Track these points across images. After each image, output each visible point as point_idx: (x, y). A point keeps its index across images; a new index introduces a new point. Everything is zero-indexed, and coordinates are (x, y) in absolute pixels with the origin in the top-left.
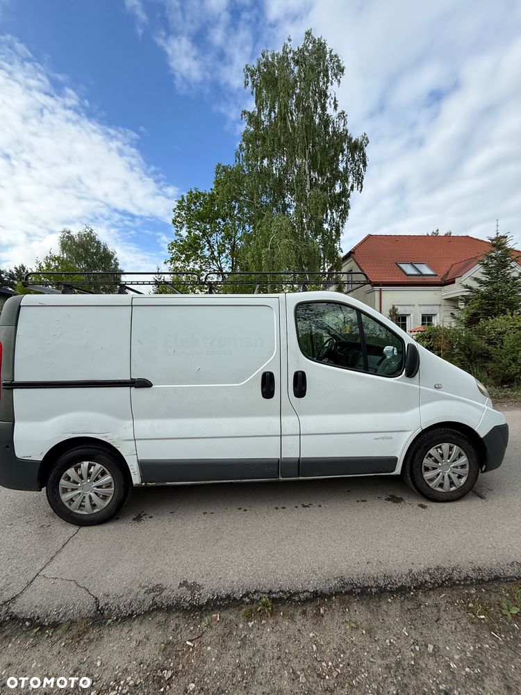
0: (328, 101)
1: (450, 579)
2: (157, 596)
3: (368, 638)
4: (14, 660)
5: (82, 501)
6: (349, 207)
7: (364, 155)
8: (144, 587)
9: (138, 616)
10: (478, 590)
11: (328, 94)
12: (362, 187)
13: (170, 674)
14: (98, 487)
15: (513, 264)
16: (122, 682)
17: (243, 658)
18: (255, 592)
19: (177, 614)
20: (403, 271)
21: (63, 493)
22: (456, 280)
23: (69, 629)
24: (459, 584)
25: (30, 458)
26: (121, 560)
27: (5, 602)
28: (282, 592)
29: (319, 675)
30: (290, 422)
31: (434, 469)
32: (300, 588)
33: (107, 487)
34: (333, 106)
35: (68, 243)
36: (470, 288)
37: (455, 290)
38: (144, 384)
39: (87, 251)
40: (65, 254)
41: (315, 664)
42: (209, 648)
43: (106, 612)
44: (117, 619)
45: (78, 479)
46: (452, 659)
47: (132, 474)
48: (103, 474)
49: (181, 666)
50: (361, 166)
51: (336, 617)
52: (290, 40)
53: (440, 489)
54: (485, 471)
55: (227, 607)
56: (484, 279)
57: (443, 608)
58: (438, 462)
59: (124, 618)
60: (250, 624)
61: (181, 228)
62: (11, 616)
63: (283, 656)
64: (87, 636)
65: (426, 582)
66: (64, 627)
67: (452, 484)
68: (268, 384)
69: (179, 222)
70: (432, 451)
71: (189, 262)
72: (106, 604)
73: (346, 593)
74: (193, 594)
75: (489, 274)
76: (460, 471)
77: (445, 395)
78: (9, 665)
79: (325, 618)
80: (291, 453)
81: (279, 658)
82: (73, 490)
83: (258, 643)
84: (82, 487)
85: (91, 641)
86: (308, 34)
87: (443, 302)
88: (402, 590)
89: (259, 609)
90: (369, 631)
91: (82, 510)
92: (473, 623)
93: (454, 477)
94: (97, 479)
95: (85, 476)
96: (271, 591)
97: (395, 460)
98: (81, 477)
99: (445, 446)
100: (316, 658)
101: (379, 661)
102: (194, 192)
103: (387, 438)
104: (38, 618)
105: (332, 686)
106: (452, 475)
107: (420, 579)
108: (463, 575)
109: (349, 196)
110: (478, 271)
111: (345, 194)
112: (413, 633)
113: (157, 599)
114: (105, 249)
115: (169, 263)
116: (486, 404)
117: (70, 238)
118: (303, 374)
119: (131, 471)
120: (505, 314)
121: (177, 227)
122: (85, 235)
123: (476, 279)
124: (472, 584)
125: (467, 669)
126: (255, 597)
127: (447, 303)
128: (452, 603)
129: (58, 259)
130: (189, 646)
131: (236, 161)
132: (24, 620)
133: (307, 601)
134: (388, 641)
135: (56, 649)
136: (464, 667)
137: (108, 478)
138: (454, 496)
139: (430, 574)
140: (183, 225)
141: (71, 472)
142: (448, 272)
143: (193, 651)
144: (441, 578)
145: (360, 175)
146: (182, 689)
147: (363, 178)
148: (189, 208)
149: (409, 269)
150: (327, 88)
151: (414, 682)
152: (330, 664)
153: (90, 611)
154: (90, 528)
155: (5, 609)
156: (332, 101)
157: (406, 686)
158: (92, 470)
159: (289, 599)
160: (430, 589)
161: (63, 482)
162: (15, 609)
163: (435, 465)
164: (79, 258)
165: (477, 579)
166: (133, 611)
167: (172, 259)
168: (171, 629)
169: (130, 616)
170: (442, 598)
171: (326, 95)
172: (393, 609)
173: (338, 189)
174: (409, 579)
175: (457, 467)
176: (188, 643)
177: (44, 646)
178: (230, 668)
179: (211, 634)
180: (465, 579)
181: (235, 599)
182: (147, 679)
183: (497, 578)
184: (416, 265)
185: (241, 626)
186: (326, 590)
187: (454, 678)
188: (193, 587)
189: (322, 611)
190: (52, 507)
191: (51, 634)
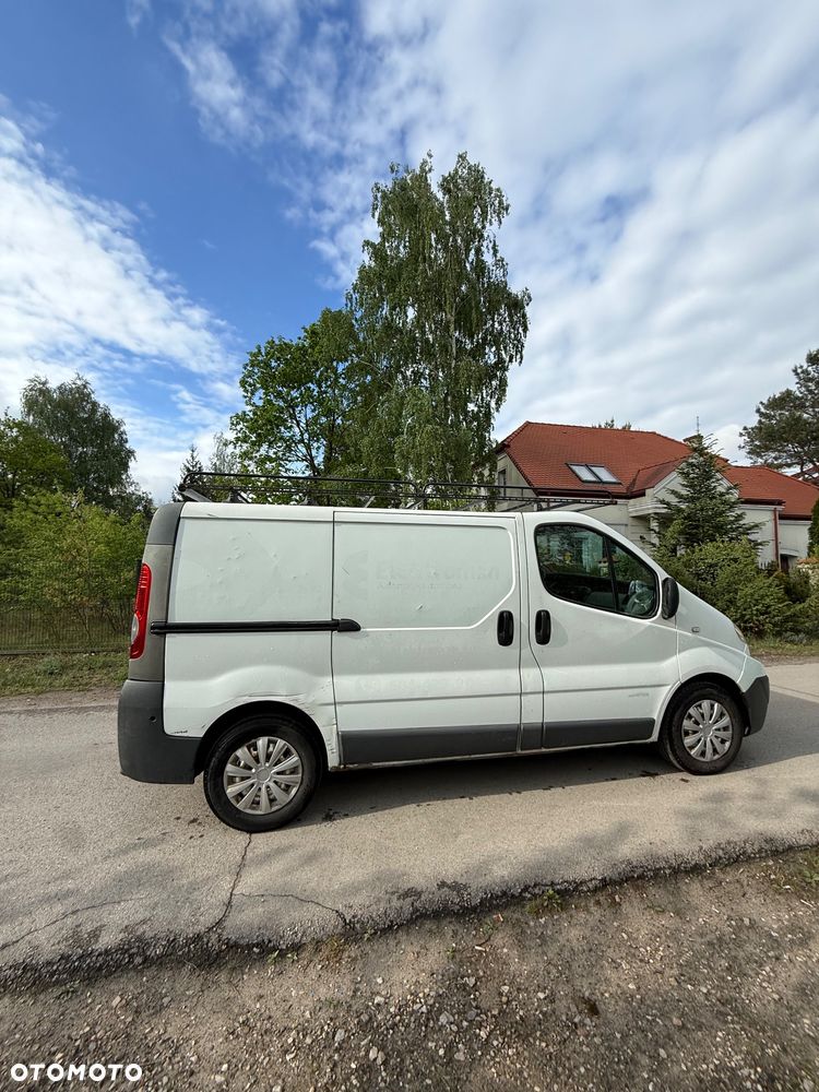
0: (485, 244)
1: (744, 852)
2: (416, 901)
3: (678, 920)
4: (261, 992)
5: (257, 796)
6: (506, 385)
7: (524, 316)
8: (393, 893)
9: (400, 926)
10: (776, 862)
11: (486, 235)
12: (521, 358)
13: (473, 980)
14: (278, 773)
15: (718, 476)
16: (421, 995)
17: (550, 955)
18: (535, 885)
19: (448, 919)
20: (578, 476)
21: (229, 784)
22: (648, 492)
23: (317, 950)
24: (754, 858)
25: (185, 735)
26: (339, 867)
27: (210, 929)
28: (567, 882)
29: (641, 961)
30: (531, 676)
31: (695, 732)
32: (586, 876)
33: (292, 773)
34: (491, 251)
35: (38, 398)
36: (668, 504)
37: (647, 505)
38: (350, 627)
39: (73, 415)
40: (31, 417)
41: (633, 951)
42: (505, 950)
43: (358, 926)
44: (375, 933)
45: (251, 762)
46: (772, 928)
47: (329, 753)
48: (287, 754)
49: (481, 974)
50: (521, 330)
51: (635, 904)
52: (430, 156)
53: (702, 759)
54: (748, 735)
55: (506, 906)
56: (684, 492)
57: (745, 883)
58: (698, 724)
59: (384, 931)
60: (542, 921)
61: (253, 394)
62: (227, 944)
63: (594, 947)
64: (346, 954)
65: (720, 858)
66: (310, 948)
67: (715, 751)
68: (505, 628)
69: (250, 385)
70: (692, 711)
71: (260, 446)
72: (354, 917)
73: (639, 877)
74: (460, 895)
75: (690, 487)
76: (722, 734)
77: (703, 641)
78: (261, 997)
79: (624, 906)
80: (532, 717)
81: (590, 950)
82: (243, 779)
83: (560, 939)
84: (257, 773)
85: (354, 960)
86: (462, 157)
87: (630, 521)
88: (696, 870)
89: (545, 904)
90: (677, 913)
91: (254, 809)
92: (780, 894)
93: (717, 742)
94: (279, 762)
95: (262, 758)
96: (552, 883)
97: (651, 722)
98: (257, 759)
99: (706, 704)
100: (631, 946)
101: (699, 940)
102: (277, 342)
103: (644, 695)
104: (270, 941)
105: (660, 969)
106: (715, 740)
107: (714, 855)
108: (756, 847)
109: (506, 369)
110: (674, 481)
111: (501, 365)
112: (724, 911)
113: (417, 904)
114: (106, 416)
115: (231, 446)
116: (743, 650)
117: (45, 392)
118: (547, 613)
119: (328, 748)
120: (715, 540)
121: (246, 391)
122: (71, 389)
123: (674, 492)
124: (767, 856)
125: (790, 936)
126: (536, 891)
127: (635, 522)
128: (753, 877)
129: (19, 425)
130: (480, 951)
131: (346, 305)
132: (250, 947)
133: (596, 890)
134: (701, 920)
135: (313, 973)
136: (785, 935)
137: (294, 759)
138: (719, 765)
139: (723, 849)
140: (256, 389)
141: (242, 753)
142: (634, 480)
143: (487, 956)
144: (735, 852)
145: (519, 341)
146: (494, 993)
147: (522, 346)
148: (268, 365)
149: (585, 474)
150: (484, 227)
151: (742, 953)
152: (648, 948)
153: (336, 927)
154: (268, 834)
155: (214, 937)
156: (491, 245)
157: (735, 957)
158: (271, 749)
159: (575, 889)
160: (726, 866)
161: (230, 768)
162: (230, 933)
163: (695, 727)
164: (55, 425)
165: (771, 851)
166: (392, 922)
167: (238, 439)
168: (449, 937)
169: (390, 927)
170: (742, 873)
171: (481, 236)
172: (695, 890)
173: (492, 360)
174: (702, 857)
175: (718, 730)
176: (477, 948)
177: (293, 972)
178: (541, 965)
179: (500, 936)
180: (760, 851)
181: (513, 895)
182: (449, 988)
183: (791, 848)
184: (593, 468)
185: (532, 924)
186: (615, 877)
187: (779, 945)
188: (456, 887)
189: (618, 900)
190: (211, 807)
191: (295, 958)
